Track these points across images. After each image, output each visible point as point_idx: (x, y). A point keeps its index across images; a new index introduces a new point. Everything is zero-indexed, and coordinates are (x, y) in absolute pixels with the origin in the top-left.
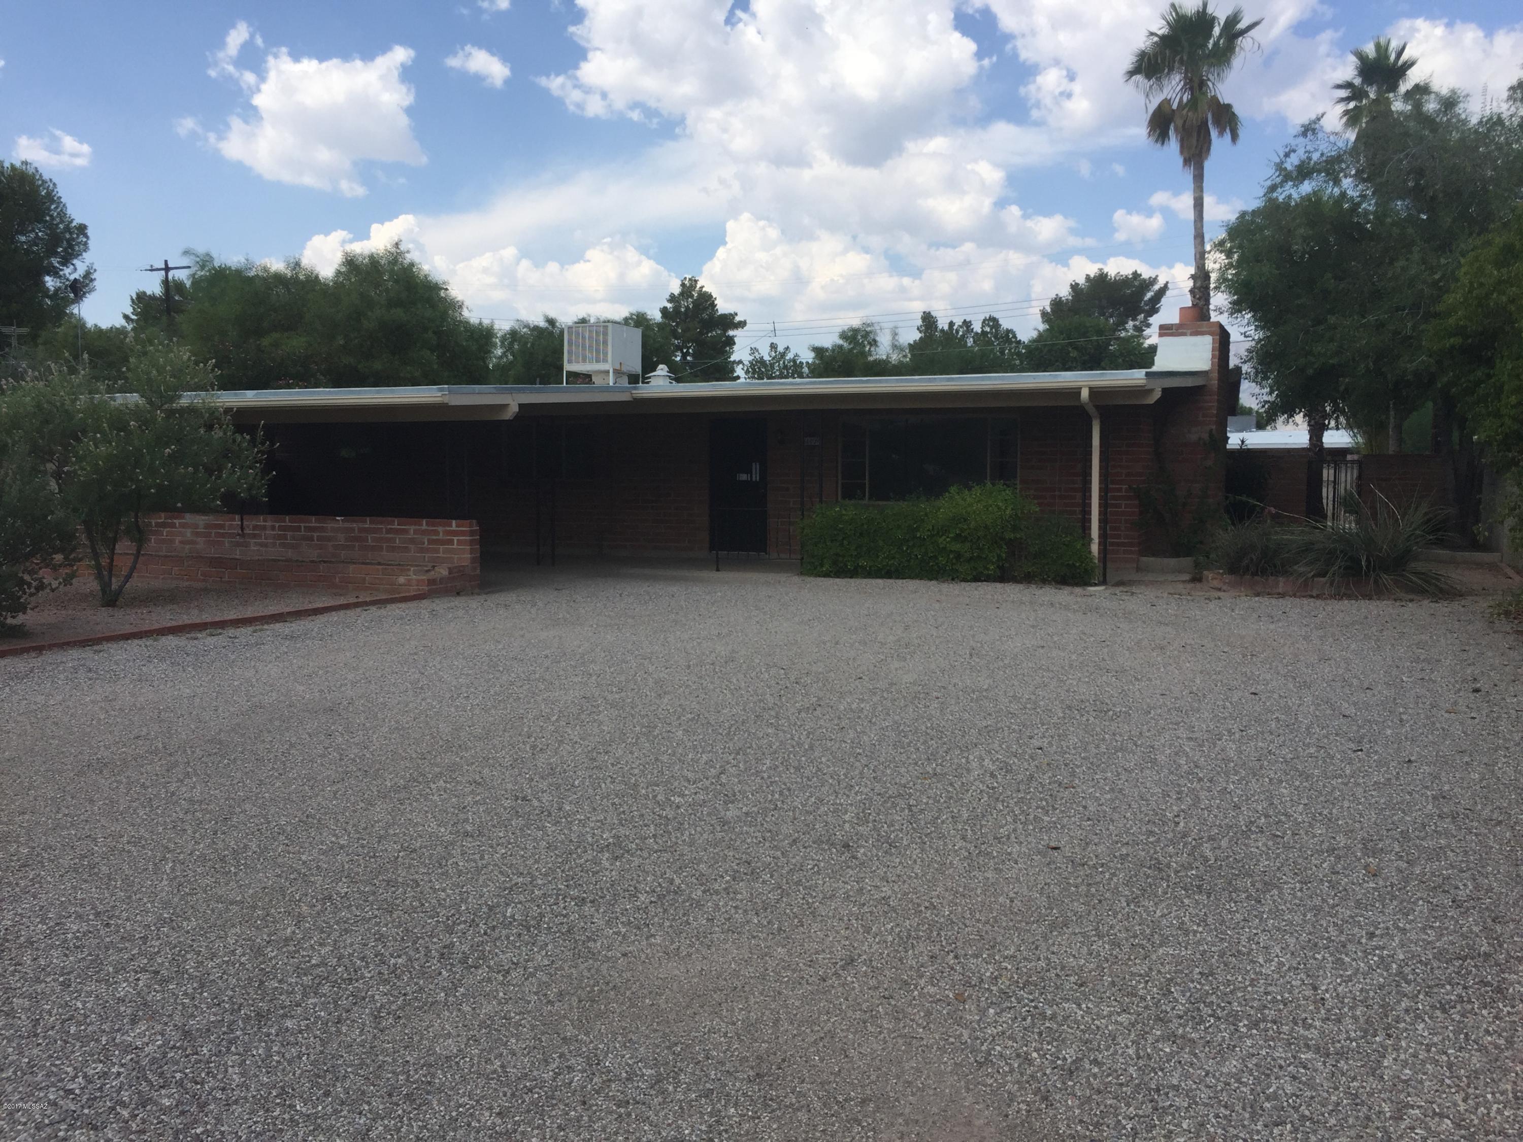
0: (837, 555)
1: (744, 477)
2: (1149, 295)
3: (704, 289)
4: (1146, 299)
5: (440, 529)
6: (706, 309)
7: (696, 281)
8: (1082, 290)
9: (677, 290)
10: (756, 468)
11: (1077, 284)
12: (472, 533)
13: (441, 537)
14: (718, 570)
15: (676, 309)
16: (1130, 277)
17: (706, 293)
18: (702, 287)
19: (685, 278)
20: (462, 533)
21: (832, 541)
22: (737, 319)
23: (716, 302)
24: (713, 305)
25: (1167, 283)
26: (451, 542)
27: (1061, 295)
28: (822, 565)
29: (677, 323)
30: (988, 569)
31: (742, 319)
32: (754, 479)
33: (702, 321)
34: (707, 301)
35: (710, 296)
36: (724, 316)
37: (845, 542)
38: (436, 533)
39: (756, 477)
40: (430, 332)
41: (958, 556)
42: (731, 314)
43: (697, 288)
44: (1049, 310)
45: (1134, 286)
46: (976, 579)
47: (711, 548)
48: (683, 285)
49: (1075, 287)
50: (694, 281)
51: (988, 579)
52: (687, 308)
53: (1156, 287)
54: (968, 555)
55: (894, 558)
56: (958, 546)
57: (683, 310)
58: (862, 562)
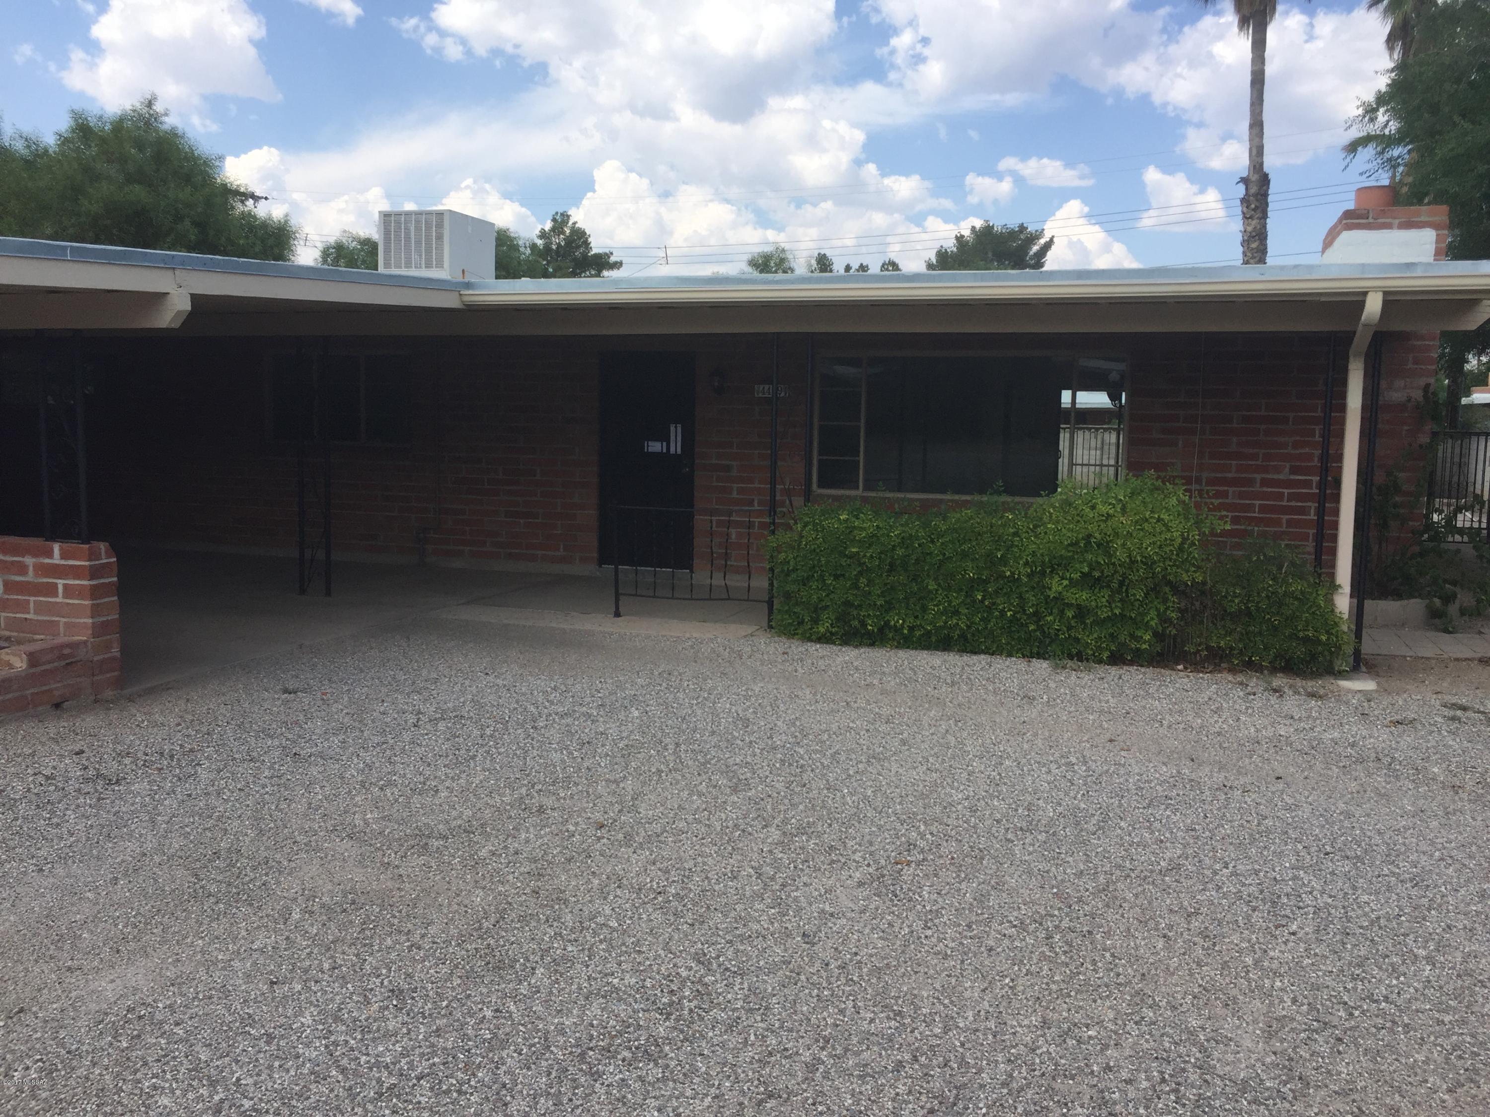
0: (848, 603)
1: (655, 447)
2: (1035, 248)
3: (577, 226)
4: (1031, 253)
5: (29, 561)
6: (578, 247)
7: (568, 216)
8: (968, 242)
9: (548, 226)
10: (676, 433)
11: (962, 236)
12: (94, 573)
13: (30, 577)
14: (617, 614)
15: (547, 247)
16: (1017, 229)
17: (579, 229)
18: (575, 223)
19: (557, 213)
20: (75, 572)
21: (836, 577)
22: (613, 259)
23: (590, 240)
24: (587, 244)
25: (1053, 237)
26: (51, 590)
27: (945, 245)
28: (816, 621)
29: (548, 261)
30: (1138, 639)
31: (618, 259)
32: (672, 450)
33: (575, 260)
34: (580, 239)
35: (584, 233)
36: (598, 256)
37: (863, 581)
38: (22, 569)
39: (676, 447)
40: (187, 223)
41: (1082, 612)
42: (606, 254)
43: (570, 223)
44: (934, 262)
45: (1020, 239)
46: (1116, 659)
47: (603, 560)
48: (554, 220)
49: (960, 239)
50: (565, 217)
51: (1139, 659)
52: (559, 245)
53: (1042, 241)
54: (1104, 614)
55: (956, 613)
56: (1085, 595)
57: (554, 247)
58: (896, 620)
